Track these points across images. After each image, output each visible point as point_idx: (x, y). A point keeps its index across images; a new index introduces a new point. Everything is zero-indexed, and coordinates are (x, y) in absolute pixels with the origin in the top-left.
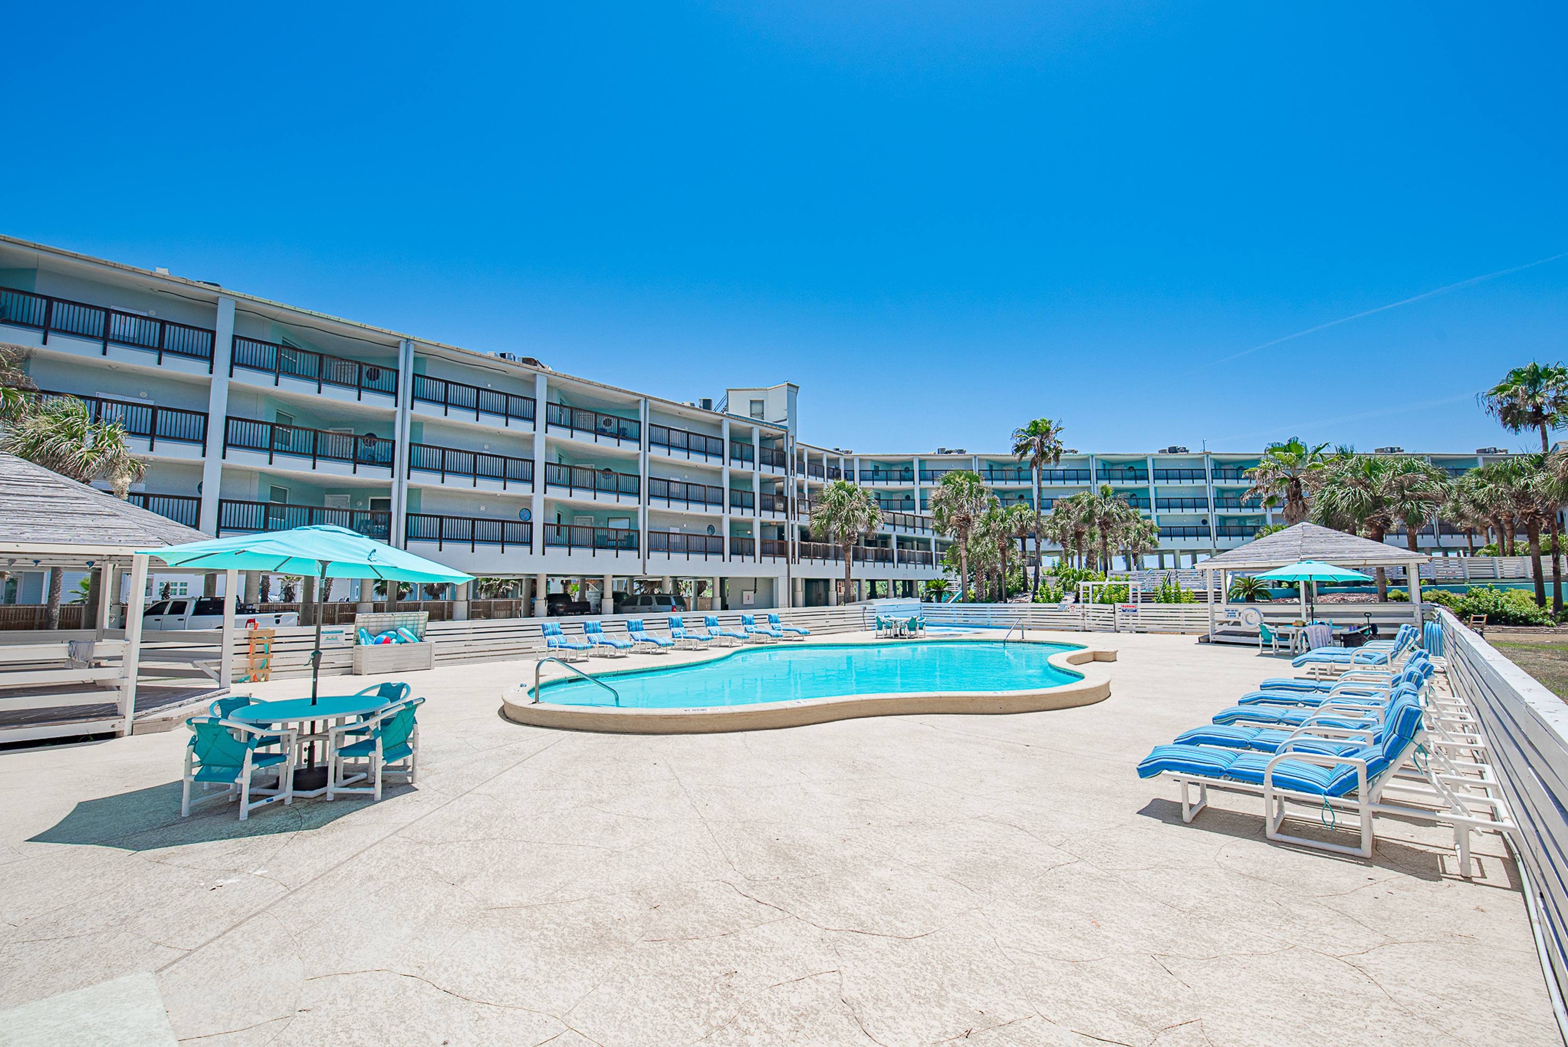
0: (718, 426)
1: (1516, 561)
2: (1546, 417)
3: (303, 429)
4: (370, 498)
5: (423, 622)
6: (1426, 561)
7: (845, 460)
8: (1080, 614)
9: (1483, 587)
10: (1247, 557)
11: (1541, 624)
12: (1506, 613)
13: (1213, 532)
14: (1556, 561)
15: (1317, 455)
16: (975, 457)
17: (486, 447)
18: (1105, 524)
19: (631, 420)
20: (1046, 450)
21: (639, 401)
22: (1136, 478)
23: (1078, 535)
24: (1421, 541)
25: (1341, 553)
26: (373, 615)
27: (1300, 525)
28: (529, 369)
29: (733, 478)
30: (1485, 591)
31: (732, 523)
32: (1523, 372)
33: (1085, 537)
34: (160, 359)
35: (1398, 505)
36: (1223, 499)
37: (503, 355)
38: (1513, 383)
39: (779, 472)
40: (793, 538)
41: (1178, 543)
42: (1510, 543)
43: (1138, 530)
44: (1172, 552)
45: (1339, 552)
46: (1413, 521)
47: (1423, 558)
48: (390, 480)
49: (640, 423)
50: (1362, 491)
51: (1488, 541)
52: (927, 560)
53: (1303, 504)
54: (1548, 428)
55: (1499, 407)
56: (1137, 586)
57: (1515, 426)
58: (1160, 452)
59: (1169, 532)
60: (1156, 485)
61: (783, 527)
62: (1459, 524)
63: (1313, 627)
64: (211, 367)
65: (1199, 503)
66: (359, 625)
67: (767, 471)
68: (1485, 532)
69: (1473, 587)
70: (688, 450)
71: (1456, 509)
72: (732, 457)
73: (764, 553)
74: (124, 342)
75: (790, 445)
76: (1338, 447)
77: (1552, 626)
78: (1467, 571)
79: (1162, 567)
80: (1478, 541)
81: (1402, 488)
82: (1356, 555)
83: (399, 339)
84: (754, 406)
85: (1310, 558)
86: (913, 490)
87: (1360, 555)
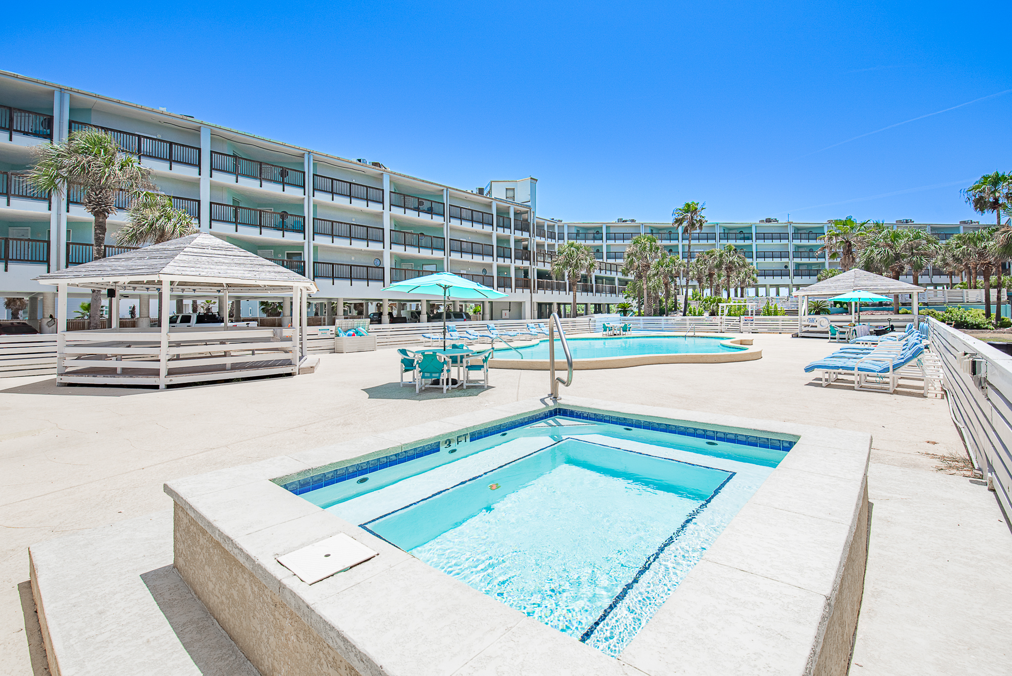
0: (489, 206)
1: (977, 291)
2: (1000, 205)
3: (253, 210)
4: (286, 252)
5: (367, 324)
6: (923, 291)
7: (558, 226)
8: (719, 322)
9: (955, 307)
10: (823, 288)
11: (987, 328)
12: (967, 322)
13: (791, 274)
14: (999, 292)
15: (863, 227)
16: (642, 224)
17: (354, 220)
18: (729, 269)
19: (439, 203)
20: (695, 222)
21: (443, 190)
22: (744, 239)
23: (711, 275)
24: (921, 280)
25: (876, 286)
26: (344, 320)
27: (853, 270)
28: (376, 171)
29: (499, 239)
30: (956, 310)
31: (498, 267)
32: (989, 177)
33: (714, 276)
34: (171, 166)
35: (909, 258)
36: (799, 252)
37: (360, 160)
38: (983, 183)
39: (526, 235)
40: (533, 276)
41: (769, 280)
42: (974, 281)
43: (745, 272)
44: (765, 286)
45: (875, 286)
46: (917, 268)
47: (921, 289)
48: (303, 241)
49: (444, 204)
50: (889, 250)
51: (962, 280)
52: (613, 291)
53: (853, 257)
54: (1001, 212)
55: (973, 198)
56: (753, 305)
57: (982, 210)
58: (760, 221)
59: (764, 274)
60: (757, 243)
61: (528, 270)
62: (945, 269)
63: (859, 326)
64: (200, 171)
65: (783, 255)
66: (338, 326)
67: (518, 234)
68: (960, 274)
69: (949, 307)
70: (472, 221)
71: (944, 260)
72: (498, 226)
73: (517, 287)
74: (150, 156)
75: (532, 218)
76: (875, 222)
77: (993, 329)
78: (947, 298)
79: (757, 295)
80: (956, 279)
81: (912, 249)
82: (884, 287)
83: (304, 152)
84: (508, 192)
85: (859, 289)
86: (602, 246)
87: (887, 287)
